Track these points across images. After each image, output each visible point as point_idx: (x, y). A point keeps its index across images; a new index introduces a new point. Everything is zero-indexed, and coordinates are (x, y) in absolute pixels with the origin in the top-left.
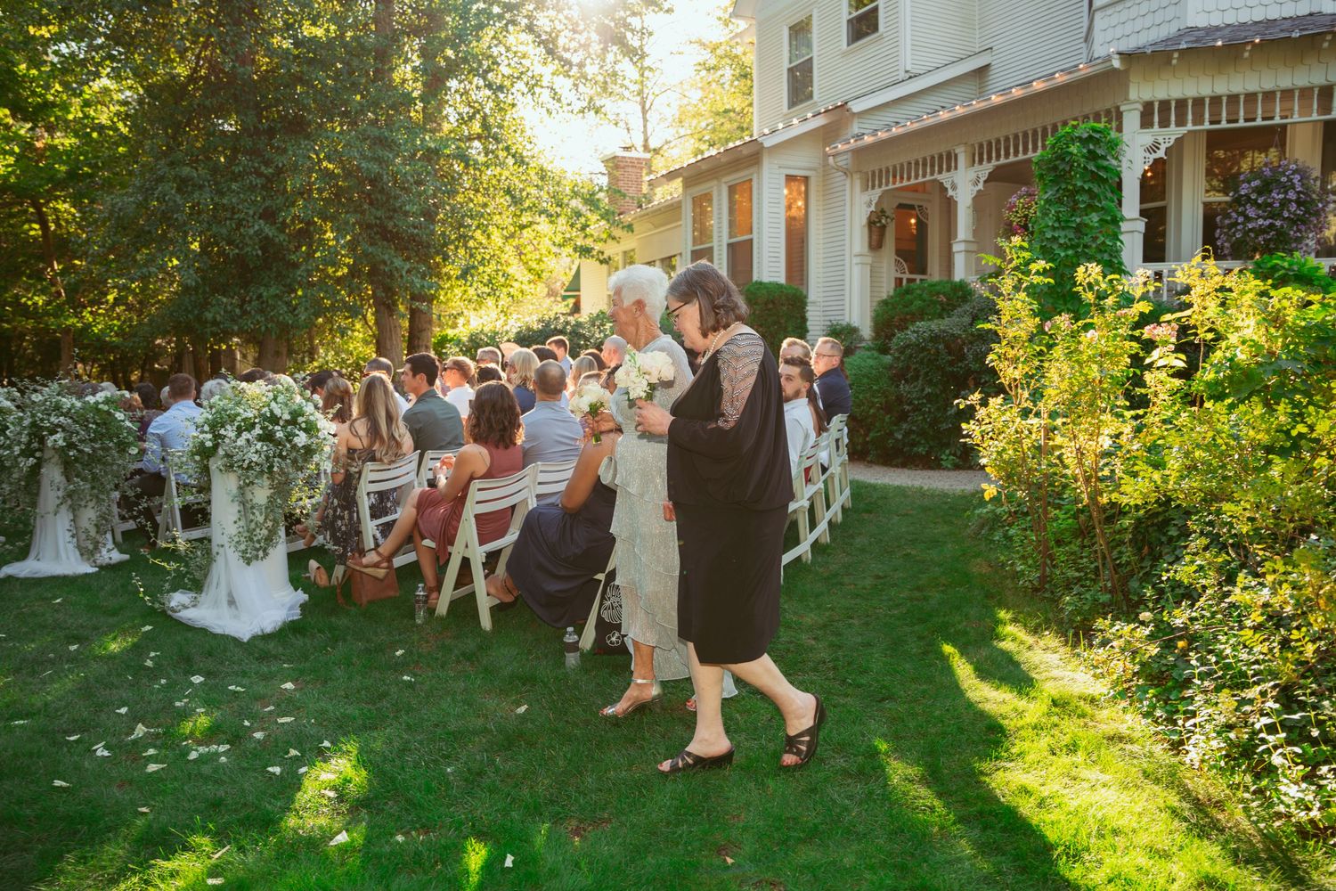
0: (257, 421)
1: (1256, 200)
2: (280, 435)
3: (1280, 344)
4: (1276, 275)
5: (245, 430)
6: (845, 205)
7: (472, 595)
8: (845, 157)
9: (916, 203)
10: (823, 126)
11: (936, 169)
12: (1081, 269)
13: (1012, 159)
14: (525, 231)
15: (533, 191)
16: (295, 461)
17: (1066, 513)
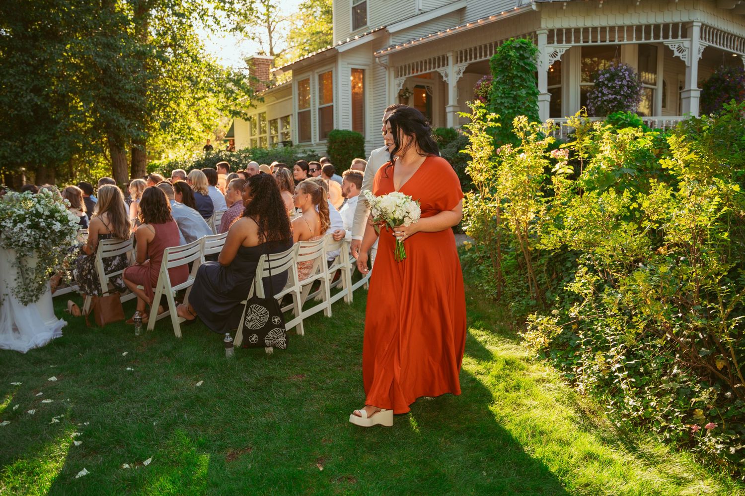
0: (27, 216)
1: (607, 84)
2: (43, 224)
3: (623, 160)
4: (619, 123)
5: (19, 222)
6: (385, 86)
7: (169, 317)
8: (385, 58)
9: (426, 85)
10: (372, 40)
11: (437, 65)
12: (516, 119)
13: (478, 60)
14: (199, 102)
15: (204, 78)
16: (54, 241)
17: (511, 256)
